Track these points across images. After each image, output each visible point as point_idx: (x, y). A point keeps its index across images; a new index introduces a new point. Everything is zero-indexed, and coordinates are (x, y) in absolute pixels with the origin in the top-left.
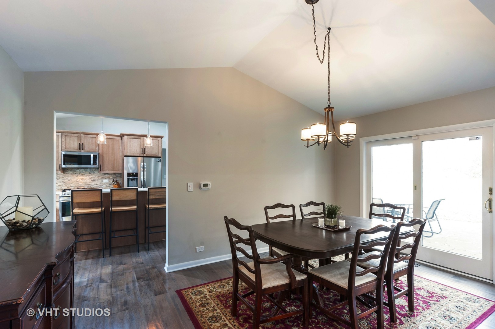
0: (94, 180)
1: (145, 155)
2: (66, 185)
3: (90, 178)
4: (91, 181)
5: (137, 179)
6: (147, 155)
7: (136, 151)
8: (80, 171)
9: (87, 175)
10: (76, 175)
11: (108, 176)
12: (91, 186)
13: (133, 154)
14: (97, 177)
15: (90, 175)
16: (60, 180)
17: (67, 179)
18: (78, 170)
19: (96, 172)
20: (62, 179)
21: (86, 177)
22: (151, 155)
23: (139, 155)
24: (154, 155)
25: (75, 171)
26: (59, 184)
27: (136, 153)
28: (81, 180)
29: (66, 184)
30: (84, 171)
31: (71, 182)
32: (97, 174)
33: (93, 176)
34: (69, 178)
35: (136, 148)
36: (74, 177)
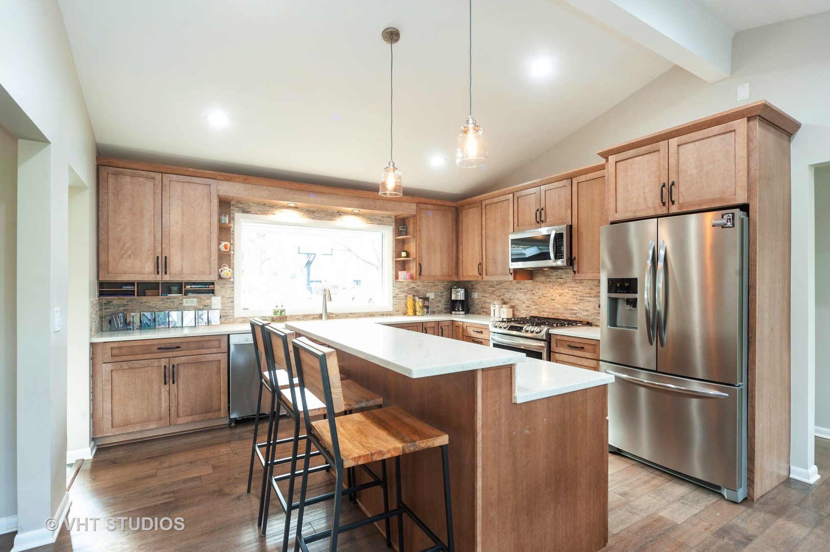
1: (674, 209)
2: (537, 307)
3: (574, 292)
4: (575, 300)
6: (681, 205)
7: (645, 198)
8: (556, 275)
9: (568, 285)
10: (551, 284)
12: (575, 314)
13: (634, 212)
14: (587, 290)
15: (574, 284)
16: (528, 296)
17: (537, 294)
18: (555, 274)
20: (531, 292)
21: (567, 291)
22: (699, 205)
23: (652, 213)
24: (713, 200)
25: (549, 276)
26: (527, 303)
27: (644, 207)
28: (558, 298)
29: (536, 304)
31: (543, 300)
33: (581, 288)
34: (540, 291)
35: (644, 188)
36: (548, 291)
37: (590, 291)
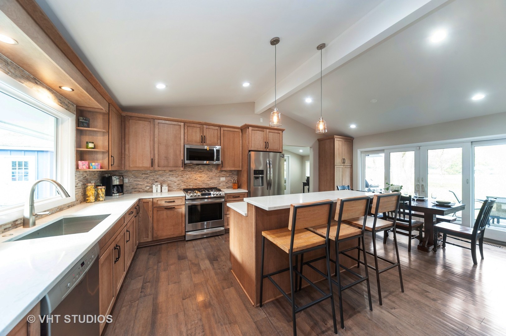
0: (211, 178)
1: (268, 150)
2: (185, 184)
3: (208, 176)
4: (208, 179)
5: (262, 177)
7: (260, 145)
8: (198, 168)
9: (205, 172)
10: (195, 172)
11: (225, 173)
12: (208, 185)
13: (257, 148)
14: (214, 174)
15: (208, 172)
16: (179, 178)
17: (186, 177)
18: (197, 167)
19: (214, 169)
20: (181, 176)
21: (204, 175)
22: (273, 150)
23: (262, 150)
24: (276, 150)
25: (193, 168)
26: (178, 182)
27: (260, 148)
28: (199, 178)
29: (185, 183)
30: (202, 168)
31: (189, 180)
32: (215, 172)
33: (211, 174)
34: (187, 176)
35: (260, 141)
36: (193, 175)
37: (216, 175)
